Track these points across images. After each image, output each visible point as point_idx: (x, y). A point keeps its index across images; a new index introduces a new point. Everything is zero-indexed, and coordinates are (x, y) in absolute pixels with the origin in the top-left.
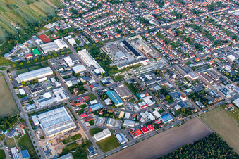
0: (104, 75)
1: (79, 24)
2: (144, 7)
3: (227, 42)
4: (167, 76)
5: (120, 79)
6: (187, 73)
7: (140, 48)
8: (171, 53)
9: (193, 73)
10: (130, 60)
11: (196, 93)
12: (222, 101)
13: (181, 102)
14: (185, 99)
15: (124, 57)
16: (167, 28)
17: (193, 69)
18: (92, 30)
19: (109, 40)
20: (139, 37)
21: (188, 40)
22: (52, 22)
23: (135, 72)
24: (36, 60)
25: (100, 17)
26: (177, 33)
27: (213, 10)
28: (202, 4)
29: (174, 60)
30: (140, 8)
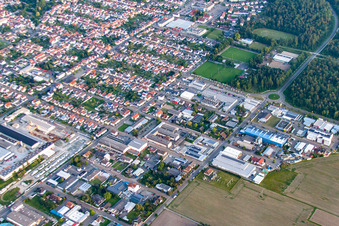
2: (17, 55)
3: (172, 73)
4: (94, 161)
5: (12, 197)
6: (127, 143)
7: (32, 129)
8: (90, 121)
9: (135, 141)
10: (20, 157)
11: (151, 173)
12: (196, 168)
13: (133, 195)
14: (137, 189)
15: (8, 155)
16: (69, 80)
17: (135, 134)
20: (23, 110)
21: (110, 89)
23: (36, 175)
26: (89, 84)
27: (134, 29)
28: (115, 24)
29: (97, 131)
30: (8, 60)
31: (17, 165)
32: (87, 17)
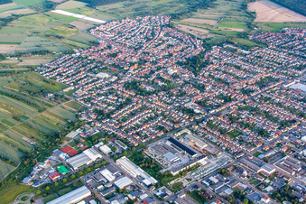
0: (156, 186)
1: (110, 126)
2: (183, 94)
3: (294, 121)
4: (235, 175)
5: (178, 187)
6: (260, 166)
7: (192, 144)
8: (232, 145)
9: (267, 165)
10: (184, 161)
11: (279, 191)
14: (268, 200)
15: (176, 159)
16: (217, 115)
17: (266, 160)
18: (127, 131)
19: (151, 141)
20: (186, 131)
21: (247, 126)
22: (75, 129)
23: (195, 176)
24: (65, 180)
25: (132, 114)
26: (232, 120)
27: (265, 86)
28: (250, 81)
29: (238, 153)
30: (177, 96)
31: (182, 167)
32: (231, 74)
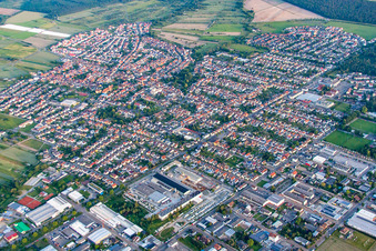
0: (141, 235)
1: (80, 166)
2: (170, 118)
3: (304, 139)
4: (237, 211)
5: (168, 234)
6: (266, 198)
7: (184, 179)
8: (232, 175)
9: (274, 196)
10: (174, 201)
11: (289, 226)
12: (331, 226)
13: (273, 245)
14: (277, 238)
15: (164, 199)
16: (213, 140)
17: (272, 190)
18: (102, 171)
19: (133, 179)
20: (175, 163)
21: (249, 150)
22: (35, 174)
23: (189, 218)
24: (25, 240)
25: (108, 149)
26: (230, 144)
27: (268, 100)
28: (251, 95)
29: (239, 185)
30: (163, 121)
31: (172, 208)
32: (227, 89)
